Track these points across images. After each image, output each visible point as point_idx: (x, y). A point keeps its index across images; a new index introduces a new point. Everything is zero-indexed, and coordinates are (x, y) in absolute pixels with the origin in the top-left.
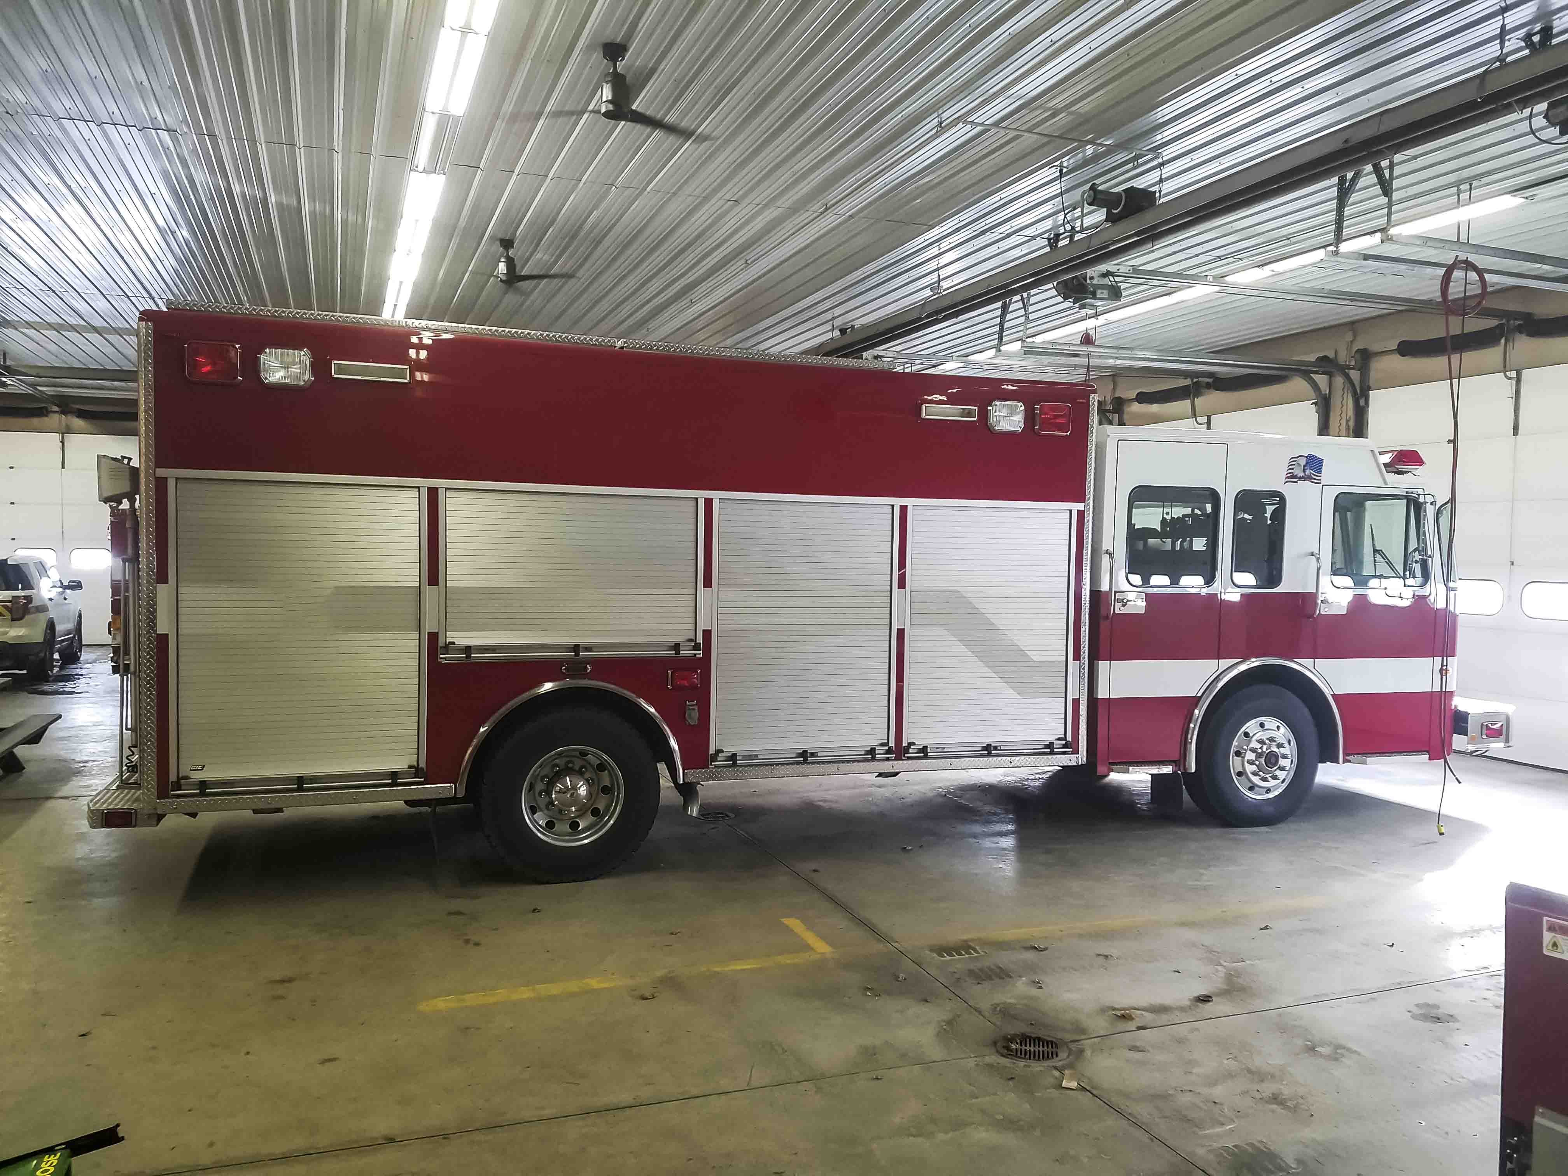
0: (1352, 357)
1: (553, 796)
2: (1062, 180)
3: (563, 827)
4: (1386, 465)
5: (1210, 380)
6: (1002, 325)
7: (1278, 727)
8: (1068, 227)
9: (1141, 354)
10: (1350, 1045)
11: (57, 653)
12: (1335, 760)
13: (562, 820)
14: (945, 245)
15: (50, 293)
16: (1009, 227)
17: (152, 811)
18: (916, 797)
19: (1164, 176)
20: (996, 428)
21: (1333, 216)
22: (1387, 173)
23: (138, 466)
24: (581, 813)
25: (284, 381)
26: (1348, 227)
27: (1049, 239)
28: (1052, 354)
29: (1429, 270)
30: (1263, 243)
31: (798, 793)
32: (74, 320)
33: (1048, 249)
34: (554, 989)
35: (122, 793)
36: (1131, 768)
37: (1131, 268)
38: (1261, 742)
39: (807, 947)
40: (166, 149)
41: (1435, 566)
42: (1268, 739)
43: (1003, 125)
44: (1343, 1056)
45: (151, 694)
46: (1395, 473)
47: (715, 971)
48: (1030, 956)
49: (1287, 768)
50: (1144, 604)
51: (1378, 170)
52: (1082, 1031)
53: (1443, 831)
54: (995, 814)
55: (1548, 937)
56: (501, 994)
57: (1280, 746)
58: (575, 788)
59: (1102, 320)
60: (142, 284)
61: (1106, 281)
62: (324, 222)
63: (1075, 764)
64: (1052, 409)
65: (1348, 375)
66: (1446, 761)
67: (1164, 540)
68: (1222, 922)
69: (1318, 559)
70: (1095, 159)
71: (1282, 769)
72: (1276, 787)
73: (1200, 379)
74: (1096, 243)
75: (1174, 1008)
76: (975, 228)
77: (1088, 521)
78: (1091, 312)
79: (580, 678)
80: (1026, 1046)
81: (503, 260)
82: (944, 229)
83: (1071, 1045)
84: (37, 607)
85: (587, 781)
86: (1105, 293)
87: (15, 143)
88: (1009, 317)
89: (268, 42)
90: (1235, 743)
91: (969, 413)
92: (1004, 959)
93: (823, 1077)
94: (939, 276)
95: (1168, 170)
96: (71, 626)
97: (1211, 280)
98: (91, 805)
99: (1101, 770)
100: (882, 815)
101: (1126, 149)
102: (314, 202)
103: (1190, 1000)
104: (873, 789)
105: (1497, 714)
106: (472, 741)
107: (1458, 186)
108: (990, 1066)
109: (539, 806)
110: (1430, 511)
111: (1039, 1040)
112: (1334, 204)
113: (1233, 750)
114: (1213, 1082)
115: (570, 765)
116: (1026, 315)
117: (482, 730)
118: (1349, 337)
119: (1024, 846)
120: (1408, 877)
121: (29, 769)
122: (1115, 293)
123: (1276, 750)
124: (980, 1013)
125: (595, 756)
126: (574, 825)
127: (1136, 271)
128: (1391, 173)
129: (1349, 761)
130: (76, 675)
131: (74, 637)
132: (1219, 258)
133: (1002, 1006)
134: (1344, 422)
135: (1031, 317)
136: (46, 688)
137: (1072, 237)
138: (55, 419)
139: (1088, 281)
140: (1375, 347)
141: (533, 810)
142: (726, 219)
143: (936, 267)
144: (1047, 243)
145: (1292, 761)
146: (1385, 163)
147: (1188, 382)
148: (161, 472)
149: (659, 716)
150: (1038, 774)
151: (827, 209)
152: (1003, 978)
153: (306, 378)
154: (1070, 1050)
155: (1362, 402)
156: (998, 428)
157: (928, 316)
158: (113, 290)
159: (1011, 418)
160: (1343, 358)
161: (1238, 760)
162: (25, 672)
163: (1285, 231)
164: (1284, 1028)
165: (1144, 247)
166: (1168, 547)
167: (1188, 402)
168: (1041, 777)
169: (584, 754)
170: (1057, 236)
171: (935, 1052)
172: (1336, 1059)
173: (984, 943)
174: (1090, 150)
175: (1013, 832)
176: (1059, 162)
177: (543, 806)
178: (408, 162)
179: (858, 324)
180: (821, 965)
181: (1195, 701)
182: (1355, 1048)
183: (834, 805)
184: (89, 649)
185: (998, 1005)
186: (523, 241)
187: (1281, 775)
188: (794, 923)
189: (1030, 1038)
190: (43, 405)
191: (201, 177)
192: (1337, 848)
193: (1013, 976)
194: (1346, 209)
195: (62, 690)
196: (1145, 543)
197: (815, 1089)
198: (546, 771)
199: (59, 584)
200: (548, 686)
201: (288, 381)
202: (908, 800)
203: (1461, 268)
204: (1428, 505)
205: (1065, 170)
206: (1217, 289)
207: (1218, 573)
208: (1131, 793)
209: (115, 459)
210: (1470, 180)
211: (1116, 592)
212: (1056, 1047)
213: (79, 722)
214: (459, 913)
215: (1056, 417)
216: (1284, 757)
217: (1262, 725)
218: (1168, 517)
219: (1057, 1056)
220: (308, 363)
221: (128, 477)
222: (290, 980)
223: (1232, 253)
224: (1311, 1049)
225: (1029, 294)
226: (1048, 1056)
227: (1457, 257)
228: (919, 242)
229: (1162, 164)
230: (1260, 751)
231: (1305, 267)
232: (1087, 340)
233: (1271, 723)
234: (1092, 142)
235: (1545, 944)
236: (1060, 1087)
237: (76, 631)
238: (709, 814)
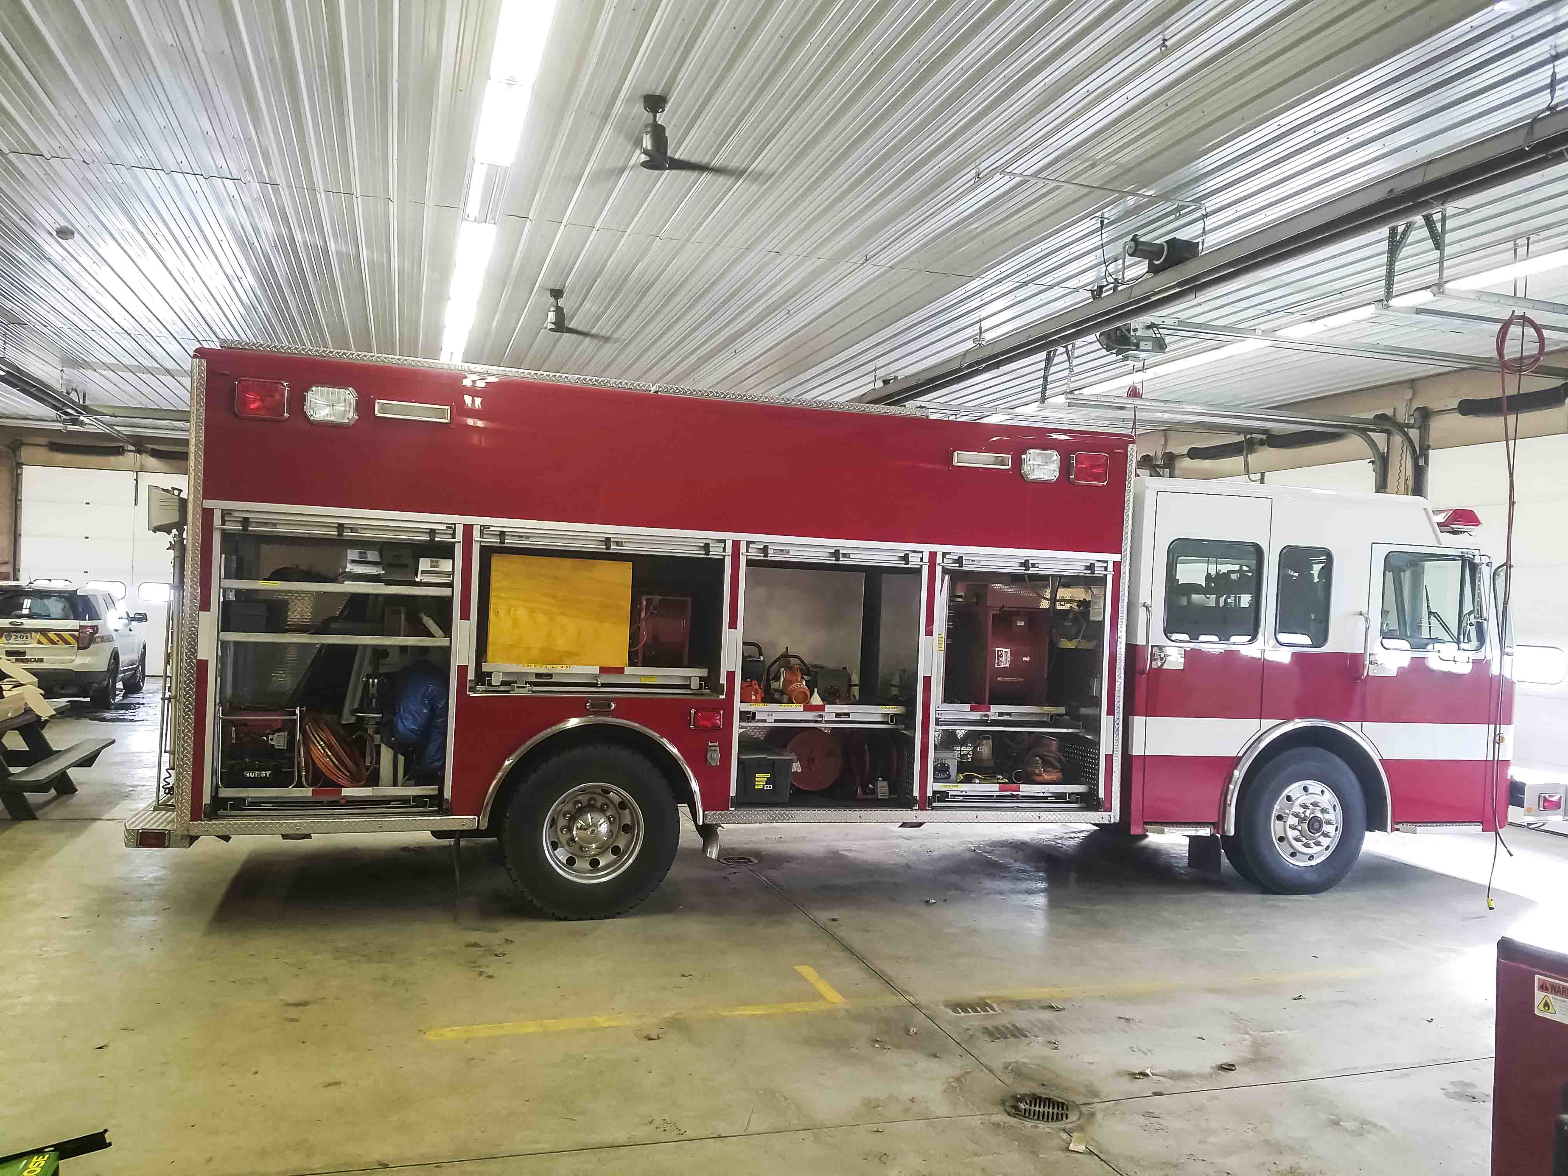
0: (1411, 415)
1: (574, 832)
2: (1103, 231)
3: (583, 864)
4: (1439, 524)
5: (1264, 437)
6: (1045, 378)
7: (1323, 792)
8: (1110, 279)
9: (1189, 408)
10: (1375, 1120)
11: (121, 683)
12: (1383, 828)
13: (582, 857)
14: (988, 295)
15: (125, 335)
16: (1051, 278)
17: (185, 833)
18: (945, 851)
19: (1207, 229)
20: (1029, 477)
21: (1383, 271)
22: (1439, 226)
23: (186, 498)
24: (602, 850)
25: (329, 419)
26: (1399, 282)
27: (1092, 291)
28: (1098, 407)
29: (1485, 325)
30: (1312, 298)
31: (824, 841)
32: (148, 363)
33: (1092, 300)
34: (563, 1024)
35: (159, 813)
36: (1166, 829)
37: (1176, 321)
38: (1305, 806)
39: (818, 996)
40: (231, 198)
41: (1491, 628)
42: (1311, 804)
43: (1043, 175)
44: (1369, 1132)
45: (189, 718)
46: (1450, 532)
47: (724, 1016)
48: (1047, 1015)
49: (1332, 835)
50: (1183, 660)
51: (1429, 221)
52: (1096, 1094)
53: (1493, 905)
54: (1024, 871)
55: (1539, 996)
56: (509, 1028)
57: (1324, 811)
58: (595, 825)
59: (1150, 373)
60: (211, 328)
61: (1150, 333)
62: (382, 270)
63: (1107, 822)
64: (1088, 458)
65: (1408, 434)
66: (1497, 833)
67: (1208, 596)
68: (1257, 990)
69: (1367, 619)
70: (1137, 210)
71: (1326, 835)
72: (1320, 854)
73: (1254, 435)
74: (1137, 293)
75: (1194, 1075)
76: (1017, 280)
77: (1125, 573)
78: (1139, 365)
79: (605, 716)
80: (1035, 1106)
81: (552, 309)
82: (985, 280)
83: (1084, 1109)
84: (102, 637)
85: (609, 819)
86: (1149, 345)
87: (91, 192)
88: (1053, 369)
89: (325, 92)
90: (1276, 807)
91: (1002, 461)
92: (1020, 1018)
93: (823, 1126)
94: (981, 328)
95: (1210, 222)
96: (136, 657)
97: (1260, 333)
98: (127, 824)
99: (1135, 830)
100: (908, 866)
101: (1168, 200)
102: (372, 251)
103: (1212, 1068)
104: (901, 841)
105: (1556, 785)
106: (496, 774)
107: (1515, 240)
108: (997, 1125)
109: (560, 841)
110: (1486, 573)
111: (1049, 1102)
112: (1384, 258)
113: (1275, 813)
114: (1228, 1152)
115: (592, 802)
116: (1071, 369)
117: (507, 763)
118: (1408, 395)
119: (1054, 904)
120: (1453, 951)
121: (81, 791)
122: (1160, 345)
123: (1319, 815)
124: (991, 1071)
125: (617, 794)
126: (594, 863)
127: (1183, 324)
128: (1443, 226)
129: (1398, 830)
130: (138, 704)
131: (138, 667)
132: (1269, 312)
133: (1014, 1064)
134: (1402, 481)
135: (1076, 370)
136: (107, 715)
137: (1115, 288)
138: (130, 458)
139: (1132, 333)
140: (1434, 406)
141: (554, 846)
142: (768, 269)
143: (978, 319)
144: (1090, 295)
145: (1337, 827)
146: (1437, 217)
147: (1241, 438)
148: (209, 504)
149: (681, 757)
150: (1074, 832)
151: (866, 260)
152: (1018, 1037)
153: (351, 415)
154: (1081, 1113)
155: (1421, 462)
156: (1031, 477)
157: (970, 366)
158: (185, 334)
159: (1045, 467)
160: (1401, 417)
161: (1280, 824)
162: (88, 699)
163: (1337, 285)
164: (1310, 1102)
165: (1186, 299)
166: (1212, 604)
167: (1240, 459)
168: (1076, 836)
169: (606, 792)
170: (1101, 288)
171: (942, 1109)
172: (1361, 1135)
173: (1002, 1001)
174: (1131, 201)
175: (1042, 891)
176: (1101, 213)
177: (564, 842)
178: (461, 212)
179: (901, 375)
180: (830, 1015)
181: (1235, 762)
182: (1381, 1124)
183: (859, 856)
184: (152, 680)
185: (1010, 1063)
186: (572, 291)
187: (1325, 841)
188: (806, 970)
189: (1040, 1098)
190: (121, 444)
191: (267, 226)
192: (1382, 920)
193: (1029, 1035)
194: (1396, 264)
195: (121, 717)
196: (1189, 599)
197: (813, 1138)
198: (568, 807)
199: (126, 617)
200: (573, 722)
201: (332, 418)
202: (936, 854)
203: (1517, 324)
204: (1484, 566)
205: (1106, 221)
206: (1270, 343)
207: (1261, 630)
208: (1169, 856)
209: (167, 491)
210: (1527, 235)
211: (1152, 647)
212: (1067, 1109)
213: (134, 749)
214: (476, 945)
215: (1093, 467)
216: (1329, 823)
217: (1305, 789)
218: (1213, 573)
219: (1067, 1118)
220: (352, 401)
221: (177, 508)
222: (305, 1004)
223: (1282, 307)
224: (1336, 1123)
225: (1074, 345)
226: (1057, 1118)
227: (1514, 311)
228: (960, 293)
229: (1206, 216)
230: (1303, 815)
231: (1358, 322)
232: (1134, 393)
233: (1315, 787)
234: (1133, 193)
235: (1536, 1003)
236: (1068, 1149)
237: (140, 661)
238: (732, 859)
